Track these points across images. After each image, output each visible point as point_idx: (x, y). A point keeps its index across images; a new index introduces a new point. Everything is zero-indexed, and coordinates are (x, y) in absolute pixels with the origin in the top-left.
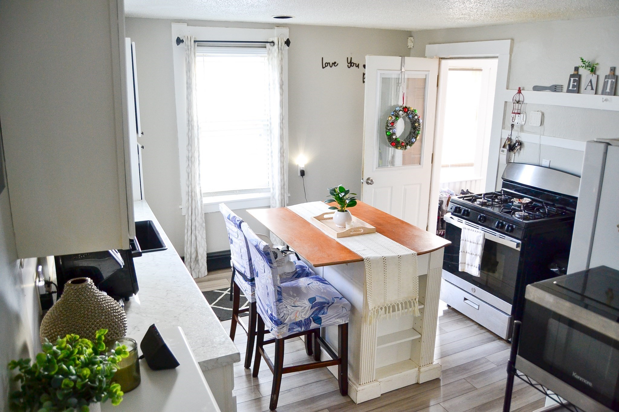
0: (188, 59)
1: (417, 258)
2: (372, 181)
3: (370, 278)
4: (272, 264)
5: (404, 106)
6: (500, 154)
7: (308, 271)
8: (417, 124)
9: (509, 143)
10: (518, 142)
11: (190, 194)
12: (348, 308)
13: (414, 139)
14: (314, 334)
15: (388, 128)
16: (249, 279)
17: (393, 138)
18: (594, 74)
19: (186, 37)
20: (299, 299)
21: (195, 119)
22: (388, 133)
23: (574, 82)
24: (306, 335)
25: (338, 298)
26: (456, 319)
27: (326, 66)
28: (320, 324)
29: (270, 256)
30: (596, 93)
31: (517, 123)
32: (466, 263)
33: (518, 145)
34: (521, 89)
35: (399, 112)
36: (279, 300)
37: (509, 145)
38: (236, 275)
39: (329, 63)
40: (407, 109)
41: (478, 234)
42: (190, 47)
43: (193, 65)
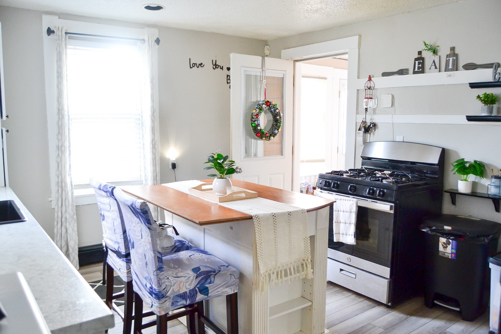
0: (58, 48)
1: (307, 215)
2: (240, 169)
3: (260, 238)
4: (151, 224)
5: (266, 100)
6: (357, 137)
7: (188, 245)
8: (278, 117)
9: (364, 125)
10: (373, 124)
11: (60, 184)
12: (237, 276)
13: (277, 131)
14: (197, 313)
15: (253, 120)
16: (123, 255)
17: (258, 129)
18: (436, 56)
19: (57, 27)
20: (181, 270)
21: (65, 108)
22: (253, 125)
23: (419, 64)
24: (188, 316)
25: (225, 266)
26: (333, 291)
27: (193, 67)
28: (207, 295)
29: (148, 215)
30: (440, 71)
31: (370, 107)
32: (341, 233)
33: (372, 126)
34: (371, 77)
35: (262, 105)
36: (160, 269)
37: (365, 127)
38: (109, 255)
39: (196, 64)
40: (269, 103)
41: (351, 202)
42: (61, 37)
43: (64, 56)
